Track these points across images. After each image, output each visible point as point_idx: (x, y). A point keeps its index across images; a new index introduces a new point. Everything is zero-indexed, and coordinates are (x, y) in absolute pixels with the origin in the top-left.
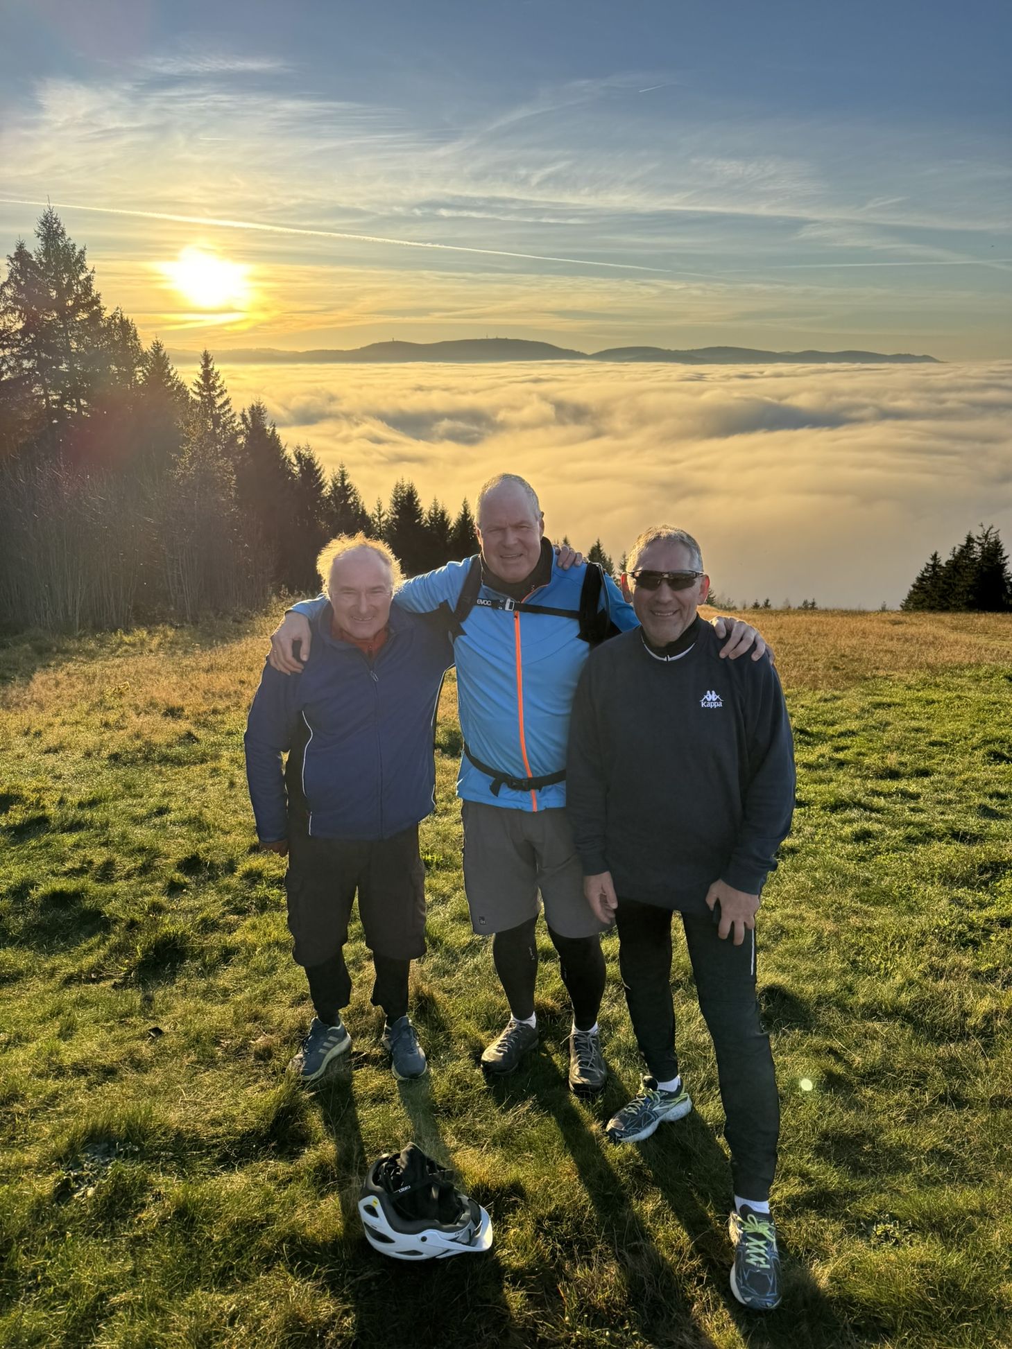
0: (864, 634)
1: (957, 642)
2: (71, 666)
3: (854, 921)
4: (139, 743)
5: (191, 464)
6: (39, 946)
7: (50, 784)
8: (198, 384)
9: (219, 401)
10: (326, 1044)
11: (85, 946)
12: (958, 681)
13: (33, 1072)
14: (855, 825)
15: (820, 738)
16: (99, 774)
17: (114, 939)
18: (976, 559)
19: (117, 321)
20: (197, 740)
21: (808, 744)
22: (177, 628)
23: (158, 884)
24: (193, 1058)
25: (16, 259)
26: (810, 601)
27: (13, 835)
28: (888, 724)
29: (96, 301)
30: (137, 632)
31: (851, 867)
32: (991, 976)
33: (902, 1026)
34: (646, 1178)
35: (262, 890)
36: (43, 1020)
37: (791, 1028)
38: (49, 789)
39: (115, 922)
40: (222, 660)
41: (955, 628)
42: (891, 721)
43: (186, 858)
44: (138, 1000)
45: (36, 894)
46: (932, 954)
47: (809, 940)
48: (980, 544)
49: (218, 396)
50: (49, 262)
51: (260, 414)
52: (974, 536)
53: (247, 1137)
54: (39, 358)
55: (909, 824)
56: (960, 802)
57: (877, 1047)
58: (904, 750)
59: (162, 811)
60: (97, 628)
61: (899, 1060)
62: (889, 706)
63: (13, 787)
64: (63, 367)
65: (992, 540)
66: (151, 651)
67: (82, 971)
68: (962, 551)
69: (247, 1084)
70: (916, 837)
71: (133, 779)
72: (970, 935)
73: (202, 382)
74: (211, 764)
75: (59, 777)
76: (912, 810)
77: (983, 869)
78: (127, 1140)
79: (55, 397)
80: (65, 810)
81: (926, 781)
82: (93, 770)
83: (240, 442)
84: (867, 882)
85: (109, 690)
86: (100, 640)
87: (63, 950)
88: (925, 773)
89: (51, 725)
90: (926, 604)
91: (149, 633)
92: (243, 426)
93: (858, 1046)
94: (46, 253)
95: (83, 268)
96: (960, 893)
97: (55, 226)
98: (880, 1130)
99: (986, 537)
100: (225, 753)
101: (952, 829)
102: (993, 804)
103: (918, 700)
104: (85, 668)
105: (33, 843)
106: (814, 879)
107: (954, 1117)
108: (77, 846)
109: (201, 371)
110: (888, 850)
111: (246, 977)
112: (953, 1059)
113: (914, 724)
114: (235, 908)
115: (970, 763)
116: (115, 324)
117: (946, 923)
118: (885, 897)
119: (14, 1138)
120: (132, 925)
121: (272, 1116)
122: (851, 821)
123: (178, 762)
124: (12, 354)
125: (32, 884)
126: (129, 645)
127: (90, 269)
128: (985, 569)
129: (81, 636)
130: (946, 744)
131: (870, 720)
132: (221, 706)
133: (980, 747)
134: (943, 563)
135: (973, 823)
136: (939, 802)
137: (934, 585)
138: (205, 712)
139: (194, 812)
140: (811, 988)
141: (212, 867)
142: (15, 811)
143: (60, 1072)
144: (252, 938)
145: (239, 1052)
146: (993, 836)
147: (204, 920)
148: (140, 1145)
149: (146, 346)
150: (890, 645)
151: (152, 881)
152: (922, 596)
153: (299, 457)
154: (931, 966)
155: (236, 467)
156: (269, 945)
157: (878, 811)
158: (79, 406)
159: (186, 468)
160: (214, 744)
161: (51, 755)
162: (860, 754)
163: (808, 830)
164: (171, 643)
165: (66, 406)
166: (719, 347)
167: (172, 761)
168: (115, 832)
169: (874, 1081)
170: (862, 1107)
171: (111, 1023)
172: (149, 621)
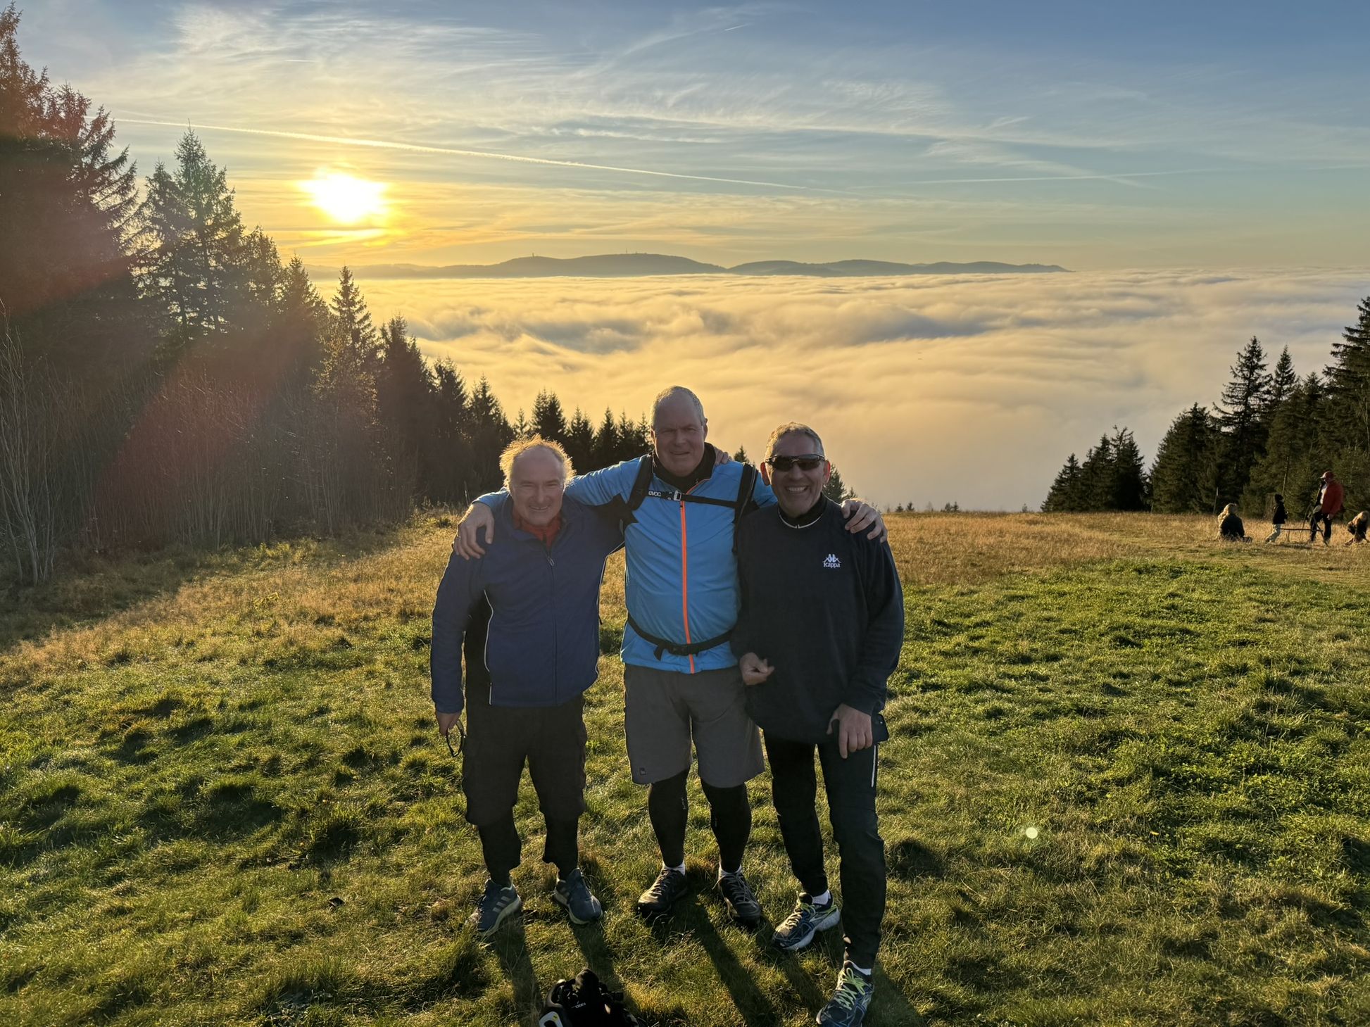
0: (1002, 533)
1: (1090, 539)
2: (215, 580)
3: (983, 786)
4: (293, 649)
5: (331, 379)
6: (212, 836)
7: (208, 689)
8: (339, 302)
9: (359, 317)
10: (499, 904)
11: (257, 835)
12: (1088, 575)
13: (223, 939)
14: (987, 704)
15: (958, 628)
16: (256, 679)
17: (285, 827)
18: (1112, 460)
19: (257, 239)
20: (350, 645)
21: (946, 634)
22: (319, 541)
23: (325, 776)
24: (375, 921)
25: (155, 180)
26: (952, 504)
27: (176, 738)
28: (1021, 614)
29: (235, 220)
30: (280, 546)
31: (983, 741)
32: (1105, 827)
33: (1024, 871)
34: (795, 1001)
35: (426, 778)
36: (225, 899)
37: (924, 876)
38: (207, 694)
39: (286, 811)
40: (369, 570)
41: (1091, 527)
42: (1024, 611)
43: (351, 752)
44: (315, 875)
45: (204, 790)
46: (1052, 811)
47: (943, 802)
48: (1115, 446)
49: (357, 311)
50: (189, 183)
51: (400, 328)
52: (1109, 438)
53: (429, 983)
54: (176, 277)
55: (1037, 703)
56: (1086, 682)
57: (1001, 889)
58: (1035, 638)
59: (322, 711)
60: (238, 543)
61: (1021, 899)
62: (1023, 598)
63: (173, 693)
64: (201, 285)
65: (1127, 442)
66: (294, 564)
67: (256, 856)
68: (1098, 453)
69: (426, 941)
70: (1044, 713)
71: (290, 683)
72: (1089, 794)
73: (341, 298)
74: (365, 668)
75: (217, 683)
76: (1040, 690)
77: (1103, 738)
78: (320, 988)
79: (192, 315)
80: (226, 713)
81: (1056, 665)
82: (250, 676)
83: (380, 356)
84: (997, 753)
85: (258, 601)
86: (243, 555)
87: (236, 839)
88: (1055, 658)
89: (202, 636)
90: (1066, 505)
91: (292, 546)
92: (383, 341)
93: (984, 888)
94: (186, 174)
95: (223, 189)
96: (1081, 759)
97: (195, 148)
98: (1001, 955)
99: (1120, 438)
100: (378, 657)
101: (1077, 705)
102: (1117, 683)
103: (1050, 592)
104: (229, 581)
105: (197, 743)
106: (948, 752)
107: (1068, 943)
108: (241, 745)
109: (340, 287)
110: (1017, 726)
111: (416, 855)
112: (1068, 896)
113: (1045, 614)
114: (402, 795)
115: (1097, 648)
116: (255, 242)
117: (1067, 784)
118: (1012, 766)
119: (212, 994)
120: (303, 813)
121: (453, 963)
122: (984, 701)
123: (332, 666)
124: (150, 273)
125: (200, 780)
126: (272, 558)
127: (231, 189)
128: (1121, 470)
129: (224, 551)
130: (1075, 631)
131: (1004, 611)
132: (372, 612)
133: (1107, 633)
134: (1080, 465)
135: (1097, 699)
136: (1066, 683)
137: (1073, 487)
138: (356, 620)
139: (354, 711)
140: (943, 842)
141: (376, 759)
142: (177, 715)
143: (249, 938)
144: (420, 819)
145: (418, 915)
146: (1115, 710)
147: (373, 807)
148: (332, 992)
149: (285, 263)
150: (1025, 542)
151: (319, 774)
152: (1062, 498)
153: (440, 370)
154: (1051, 821)
155: (376, 380)
156: (437, 825)
157: (1009, 691)
158: (217, 323)
159: (326, 382)
160: (366, 649)
161: (206, 663)
162: (993, 642)
163: (944, 709)
164: (314, 556)
165: (203, 323)
166: (854, 261)
167: (327, 666)
168: (278, 730)
169: (999, 917)
170: (988, 938)
171: (293, 896)
172: (292, 536)
